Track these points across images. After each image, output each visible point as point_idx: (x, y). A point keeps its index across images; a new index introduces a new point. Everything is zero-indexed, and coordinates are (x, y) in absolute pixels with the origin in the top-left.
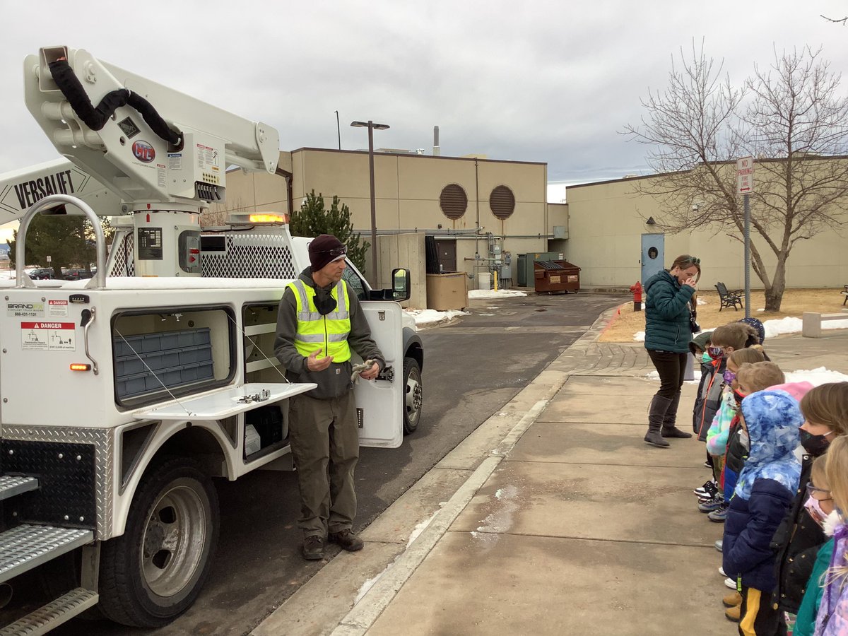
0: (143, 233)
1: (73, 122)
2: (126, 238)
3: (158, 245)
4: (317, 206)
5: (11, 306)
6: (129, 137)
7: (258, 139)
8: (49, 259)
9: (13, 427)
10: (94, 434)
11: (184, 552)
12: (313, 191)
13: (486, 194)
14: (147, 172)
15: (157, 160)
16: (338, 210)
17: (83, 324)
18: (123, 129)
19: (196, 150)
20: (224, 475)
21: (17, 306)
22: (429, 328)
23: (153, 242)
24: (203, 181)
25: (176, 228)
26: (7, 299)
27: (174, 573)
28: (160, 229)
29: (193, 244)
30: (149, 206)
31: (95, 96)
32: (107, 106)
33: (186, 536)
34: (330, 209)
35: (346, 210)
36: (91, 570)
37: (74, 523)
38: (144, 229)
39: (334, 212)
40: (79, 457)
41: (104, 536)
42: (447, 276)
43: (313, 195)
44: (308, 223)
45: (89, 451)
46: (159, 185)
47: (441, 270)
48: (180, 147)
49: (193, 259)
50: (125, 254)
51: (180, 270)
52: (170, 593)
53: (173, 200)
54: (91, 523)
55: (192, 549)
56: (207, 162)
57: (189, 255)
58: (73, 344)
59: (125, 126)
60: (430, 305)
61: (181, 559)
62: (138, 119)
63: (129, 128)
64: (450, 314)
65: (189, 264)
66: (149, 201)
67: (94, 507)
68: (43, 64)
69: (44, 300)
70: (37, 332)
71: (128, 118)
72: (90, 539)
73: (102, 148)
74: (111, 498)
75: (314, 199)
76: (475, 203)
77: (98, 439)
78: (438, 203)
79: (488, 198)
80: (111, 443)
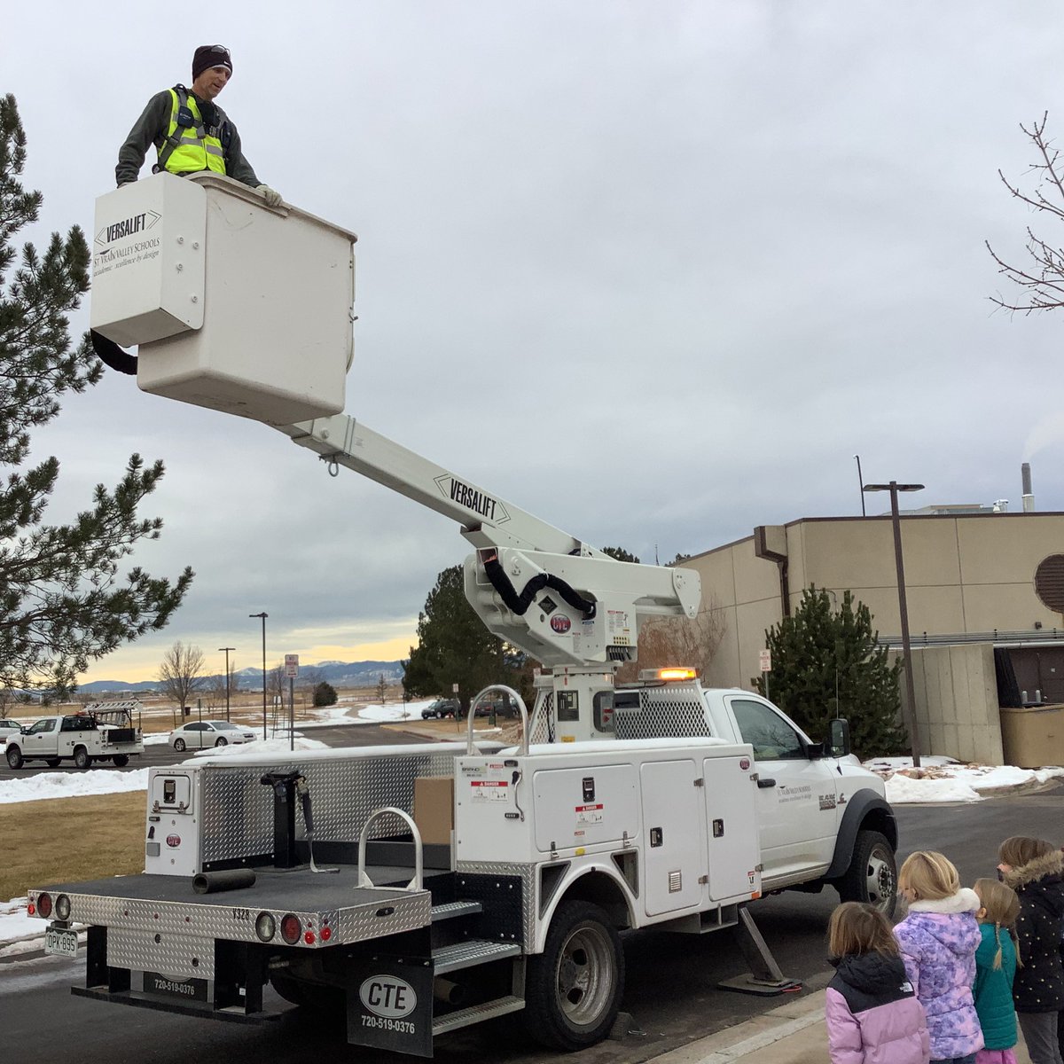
0: (561, 695)
1: (501, 606)
2: (548, 697)
3: (574, 707)
4: (819, 608)
5: (464, 769)
6: (548, 614)
7: (676, 587)
8: (456, 688)
9: (464, 862)
10: (521, 868)
11: (593, 992)
12: (813, 585)
14: (564, 642)
15: (572, 629)
16: (853, 611)
17: (514, 782)
18: (542, 608)
19: (607, 615)
20: (629, 925)
21: (469, 769)
22: (1000, 796)
23: (571, 704)
24: (613, 644)
25: (591, 690)
26: (462, 764)
27: (585, 1008)
28: (576, 692)
29: (606, 704)
30: (566, 670)
31: (519, 586)
32: (529, 592)
33: (596, 978)
34: (840, 610)
35: (864, 611)
36: (520, 979)
37: (507, 940)
38: (563, 692)
39: (846, 615)
40: (511, 886)
41: (529, 951)
42: (1035, 712)
43: (812, 591)
44: (806, 634)
45: (517, 881)
46: (575, 652)
47: (1025, 701)
48: (593, 615)
49: (606, 719)
50: (547, 713)
51: (593, 729)
52: (581, 1023)
53: (587, 664)
54: (519, 940)
55: (600, 991)
56: (618, 626)
57: (603, 715)
58: (506, 798)
59: (544, 604)
60: (1008, 761)
61: (591, 998)
62: (555, 597)
63: (548, 606)
64: (1043, 775)
65: (603, 724)
66: (567, 666)
67: (522, 928)
68: (479, 562)
69: (487, 764)
70: (482, 788)
71: (547, 597)
72: (518, 952)
73: (526, 627)
74: (534, 920)
75: (814, 596)
77: (524, 872)
78: (1032, 588)
80: (533, 875)
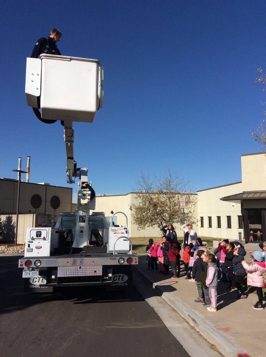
3: (84, 219)
5: (112, 230)
13: (49, 198)
17: (126, 233)
28: (85, 216)
70: (117, 234)
76: (45, 202)
78: (30, 202)
79: (50, 201)
